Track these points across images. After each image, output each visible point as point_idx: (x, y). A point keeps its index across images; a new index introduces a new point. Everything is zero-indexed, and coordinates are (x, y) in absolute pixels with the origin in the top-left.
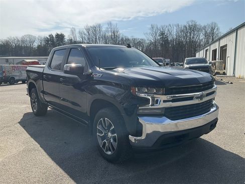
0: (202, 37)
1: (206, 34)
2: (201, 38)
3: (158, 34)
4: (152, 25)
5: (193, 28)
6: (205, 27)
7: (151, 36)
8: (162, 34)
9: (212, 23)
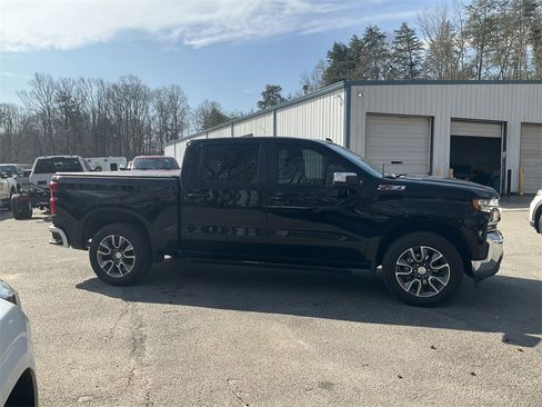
0: (153, 112)
1: (161, 108)
2: (151, 115)
3: (53, 98)
4: (37, 75)
5: (134, 93)
6: (159, 92)
7: (36, 101)
8: (64, 98)
9: (173, 87)
